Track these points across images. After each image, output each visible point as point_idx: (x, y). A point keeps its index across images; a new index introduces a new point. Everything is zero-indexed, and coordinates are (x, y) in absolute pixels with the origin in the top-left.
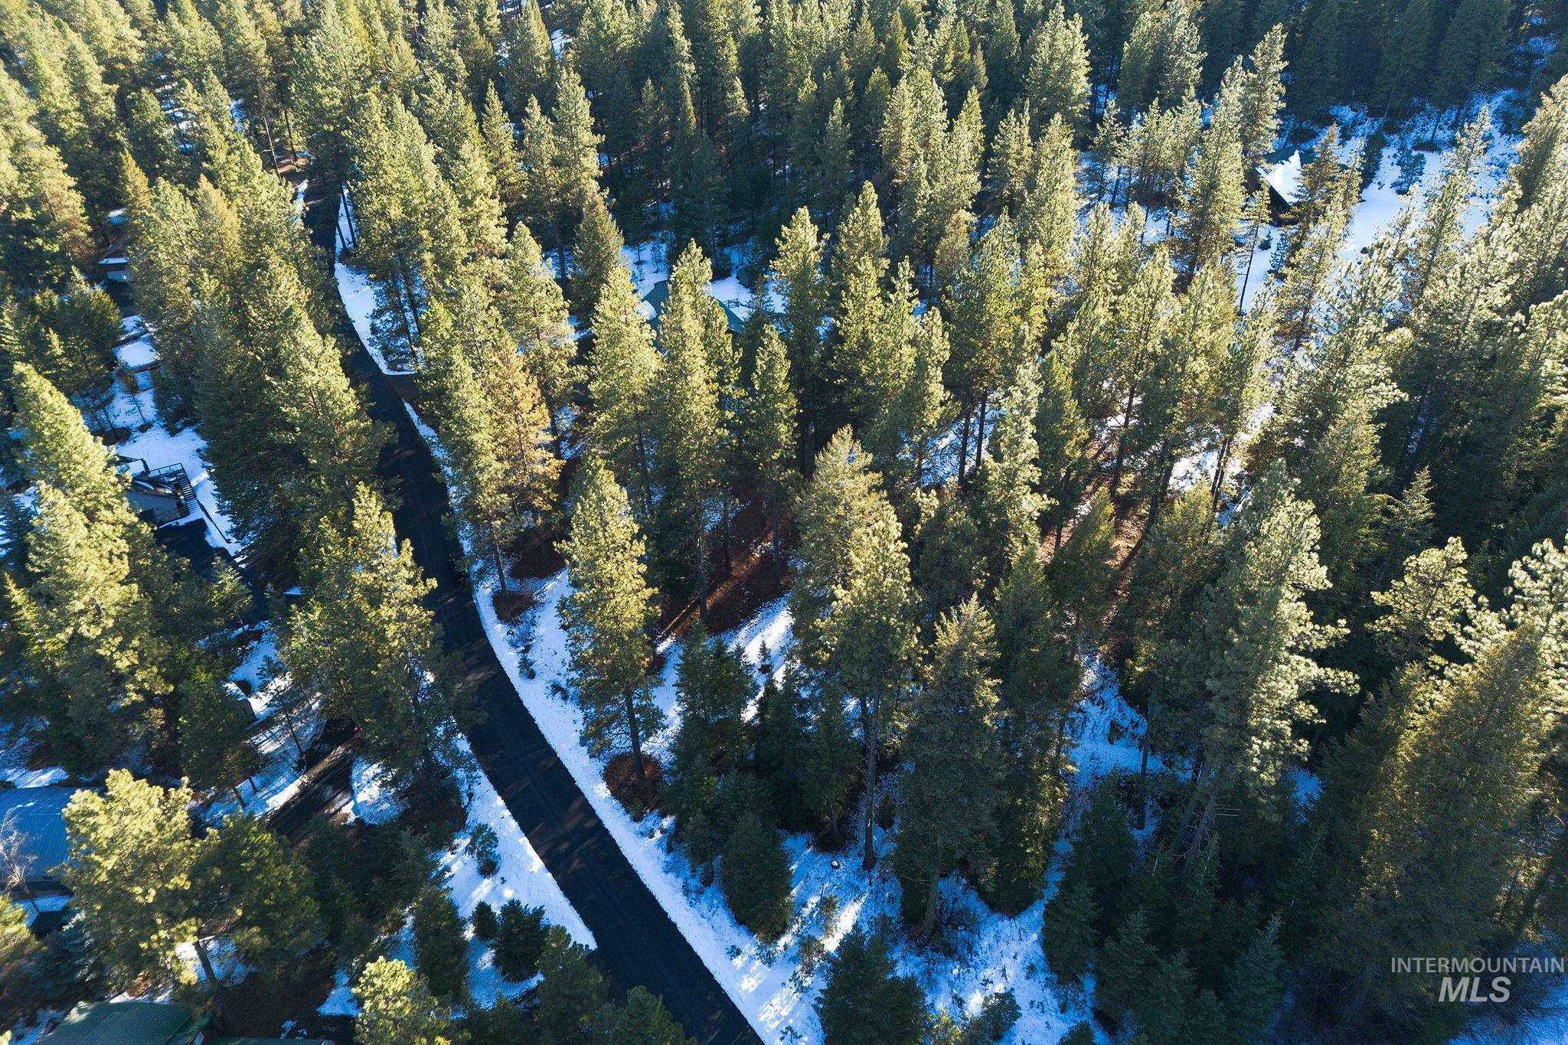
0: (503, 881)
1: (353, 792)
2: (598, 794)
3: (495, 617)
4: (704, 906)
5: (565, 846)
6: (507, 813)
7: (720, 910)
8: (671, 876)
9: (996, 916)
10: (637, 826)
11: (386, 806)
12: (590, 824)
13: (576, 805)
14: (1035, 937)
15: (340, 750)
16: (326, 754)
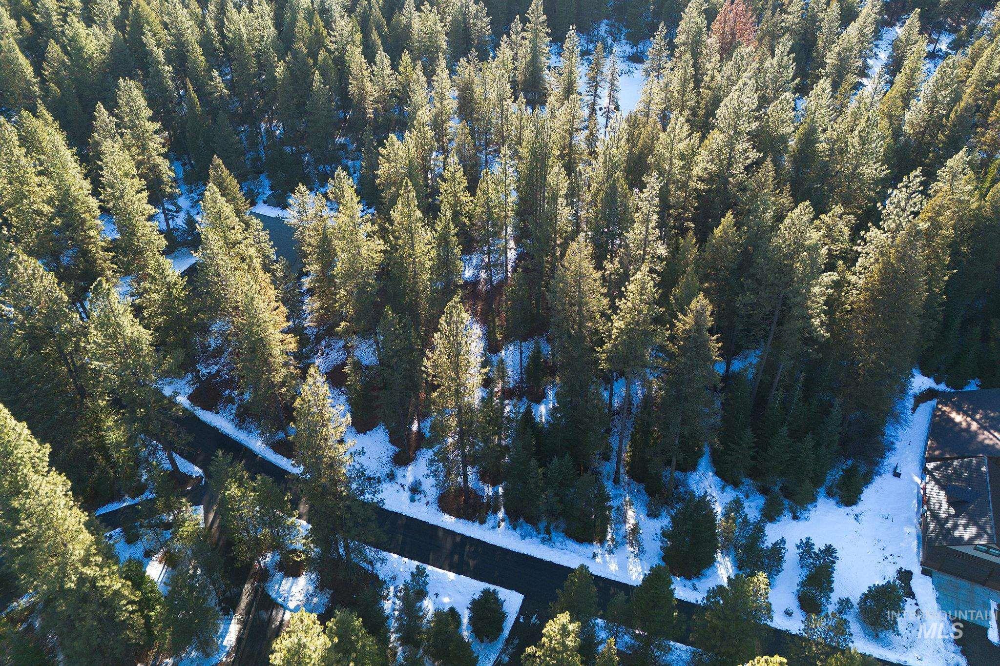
0: (437, 595)
1: (282, 606)
2: (448, 521)
3: (285, 459)
4: (558, 544)
5: (456, 557)
6: (406, 559)
7: (567, 542)
8: (528, 539)
9: (688, 474)
10: (486, 525)
11: (315, 600)
12: (458, 539)
13: (441, 534)
14: (711, 474)
15: (248, 587)
16: (240, 595)
